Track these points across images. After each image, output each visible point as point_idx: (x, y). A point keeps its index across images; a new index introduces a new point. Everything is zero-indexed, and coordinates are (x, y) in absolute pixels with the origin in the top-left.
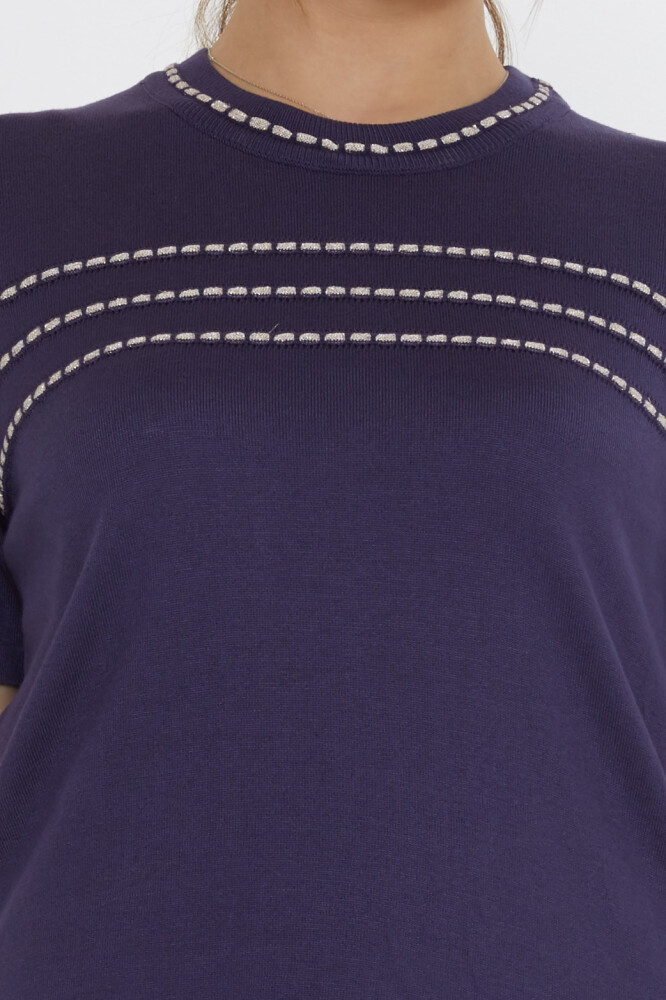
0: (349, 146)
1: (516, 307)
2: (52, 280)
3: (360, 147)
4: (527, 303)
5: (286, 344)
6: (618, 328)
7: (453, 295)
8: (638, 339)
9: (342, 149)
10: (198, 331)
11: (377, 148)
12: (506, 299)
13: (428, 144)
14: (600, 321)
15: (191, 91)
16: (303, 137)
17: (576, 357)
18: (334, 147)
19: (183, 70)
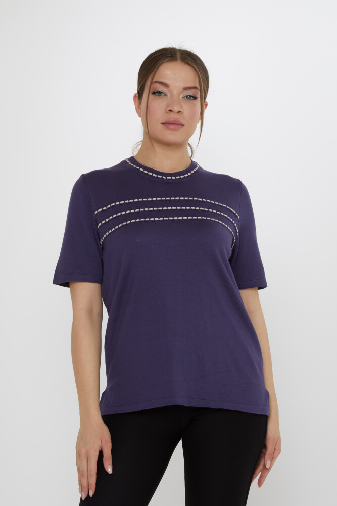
0: (168, 178)
1: (204, 210)
2: (113, 206)
3: (170, 178)
4: (206, 209)
5: (162, 220)
6: (222, 214)
7: (192, 208)
8: (226, 215)
9: (167, 178)
10: (145, 219)
11: (173, 178)
12: (202, 209)
13: (178, 177)
14: (219, 213)
15: (132, 165)
16: (159, 176)
17: (216, 220)
18: (165, 178)
19: (129, 159)
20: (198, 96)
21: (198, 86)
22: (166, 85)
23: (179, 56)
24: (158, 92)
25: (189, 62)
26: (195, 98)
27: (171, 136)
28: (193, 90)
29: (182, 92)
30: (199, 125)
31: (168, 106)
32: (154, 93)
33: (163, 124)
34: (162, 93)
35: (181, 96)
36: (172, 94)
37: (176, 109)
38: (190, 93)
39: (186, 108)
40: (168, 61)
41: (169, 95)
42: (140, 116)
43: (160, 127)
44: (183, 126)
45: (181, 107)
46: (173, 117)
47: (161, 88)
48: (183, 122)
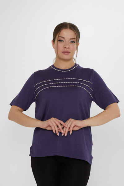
11: (66, 71)
12: (75, 82)
16: (60, 71)
20: (76, 41)
21: (75, 38)
22: (64, 38)
23: (68, 26)
24: (61, 40)
25: (72, 29)
26: (74, 42)
27: (66, 57)
28: (74, 39)
29: (69, 40)
30: (76, 52)
31: (64, 46)
32: (59, 41)
33: (62, 52)
34: (62, 40)
35: (69, 42)
36: (66, 41)
37: (67, 47)
38: (72, 40)
39: (71, 46)
40: (64, 29)
41: (65, 41)
42: (54, 48)
43: (61, 53)
44: (70, 53)
45: (69, 46)
46: (66, 50)
47: (62, 39)
48: (70, 51)
